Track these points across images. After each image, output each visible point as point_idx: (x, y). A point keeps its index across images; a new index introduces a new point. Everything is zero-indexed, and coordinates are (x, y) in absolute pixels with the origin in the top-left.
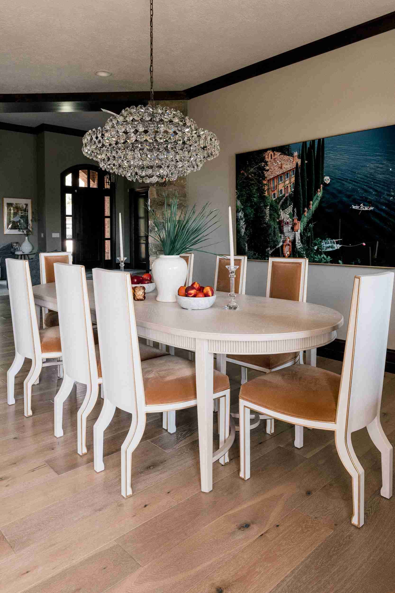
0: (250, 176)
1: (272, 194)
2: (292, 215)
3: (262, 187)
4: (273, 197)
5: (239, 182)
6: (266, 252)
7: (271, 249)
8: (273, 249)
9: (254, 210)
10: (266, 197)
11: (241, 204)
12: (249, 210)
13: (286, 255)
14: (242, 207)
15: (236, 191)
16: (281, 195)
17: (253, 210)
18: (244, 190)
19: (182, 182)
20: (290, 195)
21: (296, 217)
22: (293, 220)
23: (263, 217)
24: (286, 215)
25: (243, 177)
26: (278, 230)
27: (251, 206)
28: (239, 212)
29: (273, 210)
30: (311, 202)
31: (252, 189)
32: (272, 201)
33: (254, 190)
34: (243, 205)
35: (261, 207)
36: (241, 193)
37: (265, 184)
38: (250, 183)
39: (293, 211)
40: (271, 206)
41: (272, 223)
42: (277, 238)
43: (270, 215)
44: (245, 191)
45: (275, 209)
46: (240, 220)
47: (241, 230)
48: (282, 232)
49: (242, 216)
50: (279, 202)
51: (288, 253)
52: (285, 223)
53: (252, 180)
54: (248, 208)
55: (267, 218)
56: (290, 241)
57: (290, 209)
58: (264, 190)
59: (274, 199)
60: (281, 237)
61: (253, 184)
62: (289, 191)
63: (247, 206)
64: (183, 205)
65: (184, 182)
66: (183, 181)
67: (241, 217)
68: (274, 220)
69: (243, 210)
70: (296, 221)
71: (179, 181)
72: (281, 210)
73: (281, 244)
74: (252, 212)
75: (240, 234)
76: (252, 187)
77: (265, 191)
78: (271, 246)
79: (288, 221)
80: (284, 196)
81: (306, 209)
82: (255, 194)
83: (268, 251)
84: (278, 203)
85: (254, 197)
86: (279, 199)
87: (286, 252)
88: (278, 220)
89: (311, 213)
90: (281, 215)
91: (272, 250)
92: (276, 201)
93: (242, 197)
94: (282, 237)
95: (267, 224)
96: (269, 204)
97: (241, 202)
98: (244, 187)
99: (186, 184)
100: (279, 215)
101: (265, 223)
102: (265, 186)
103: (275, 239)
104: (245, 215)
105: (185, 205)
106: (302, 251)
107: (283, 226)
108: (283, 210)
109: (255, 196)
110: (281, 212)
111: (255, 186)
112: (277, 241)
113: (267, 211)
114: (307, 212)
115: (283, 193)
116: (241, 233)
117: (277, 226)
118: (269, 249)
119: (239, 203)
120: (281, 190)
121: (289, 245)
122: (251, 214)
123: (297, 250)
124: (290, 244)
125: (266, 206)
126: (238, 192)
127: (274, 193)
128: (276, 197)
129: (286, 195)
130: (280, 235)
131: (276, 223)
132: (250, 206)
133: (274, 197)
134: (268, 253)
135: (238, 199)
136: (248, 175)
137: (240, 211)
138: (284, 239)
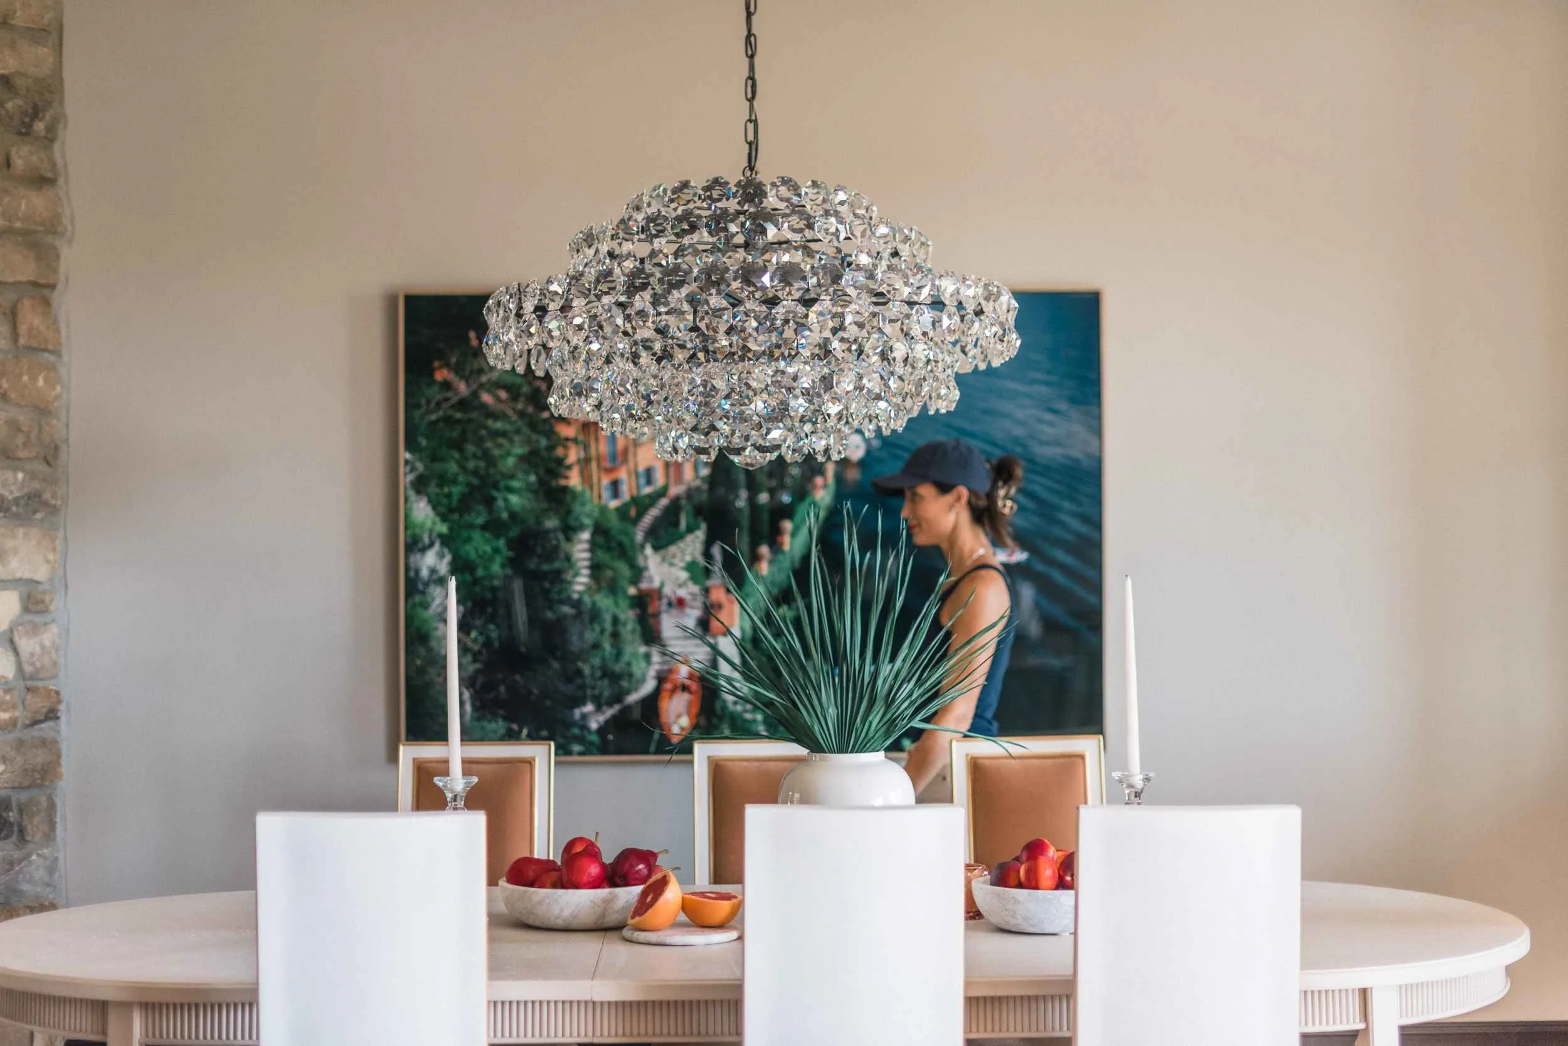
0: (486, 398)
1: (606, 481)
2: (699, 573)
3: (551, 448)
4: (606, 494)
5: (422, 417)
6: (569, 724)
7: (599, 709)
8: (610, 704)
9: (510, 545)
10: (574, 495)
11: (438, 514)
12: (479, 545)
13: (676, 729)
14: (443, 528)
15: (408, 456)
16: (647, 490)
17: (501, 543)
18: (457, 455)
19: (41, 382)
20: (690, 493)
21: (718, 580)
22: (706, 591)
23: (557, 577)
24: (673, 570)
25: (447, 400)
26: (634, 631)
27: (494, 527)
28: (424, 550)
29: (609, 549)
30: (788, 525)
31: (496, 452)
32: (603, 510)
33: (511, 461)
34: (444, 518)
35: (548, 531)
36: (438, 466)
37: (567, 439)
38: (486, 427)
39: (707, 555)
40: (600, 531)
41: (604, 602)
42: (629, 664)
43: (596, 568)
44: (458, 462)
45: (621, 545)
46: (427, 584)
47: (436, 629)
48: (651, 635)
49: (443, 568)
50: (641, 514)
51: (685, 721)
52: (670, 604)
53: (502, 416)
54: (477, 535)
55: (580, 582)
56: (691, 677)
57: (692, 546)
58: (560, 462)
59: (614, 504)
60: (647, 657)
61: (504, 434)
62: (688, 473)
63: (471, 526)
64: (46, 504)
65: (51, 383)
66: (45, 380)
67: (433, 571)
68: (613, 589)
69: (446, 541)
70: (719, 595)
71: (25, 378)
72: (649, 550)
73: (649, 686)
74: (496, 550)
75: (430, 650)
76: (500, 446)
77: (569, 467)
78: (601, 695)
79: (682, 593)
80: (662, 493)
81: (764, 550)
82: (512, 477)
83: (584, 717)
84: (635, 521)
85: (510, 490)
86: (641, 505)
87: (672, 717)
88: (632, 591)
89: (786, 564)
90: (646, 568)
91: (603, 713)
92: (622, 512)
93: (440, 485)
94: (656, 658)
95: (577, 604)
96: (587, 521)
97: (434, 505)
98: (458, 445)
99: (58, 397)
100: (638, 574)
101: (568, 601)
102: (566, 448)
103: (618, 668)
104: (460, 567)
105: (53, 502)
106: (746, 711)
107: (657, 615)
108: (656, 548)
109: (515, 484)
110: (651, 560)
111: (511, 441)
112: (630, 675)
113: (580, 550)
114: (771, 562)
115: (659, 479)
116: (433, 643)
117: (629, 616)
118: (589, 708)
119: (422, 511)
120: (649, 473)
121: (685, 688)
122: (491, 559)
123: (724, 707)
124: (694, 686)
125: (569, 530)
126: (421, 459)
127: (613, 476)
128: (626, 495)
129: (675, 490)
130: (643, 649)
131: (624, 603)
132: (484, 528)
133: (616, 494)
134: (584, 728)
135: (419, 492)
136: (475, 394)
137: (431, 545)
138: (665, 667)
